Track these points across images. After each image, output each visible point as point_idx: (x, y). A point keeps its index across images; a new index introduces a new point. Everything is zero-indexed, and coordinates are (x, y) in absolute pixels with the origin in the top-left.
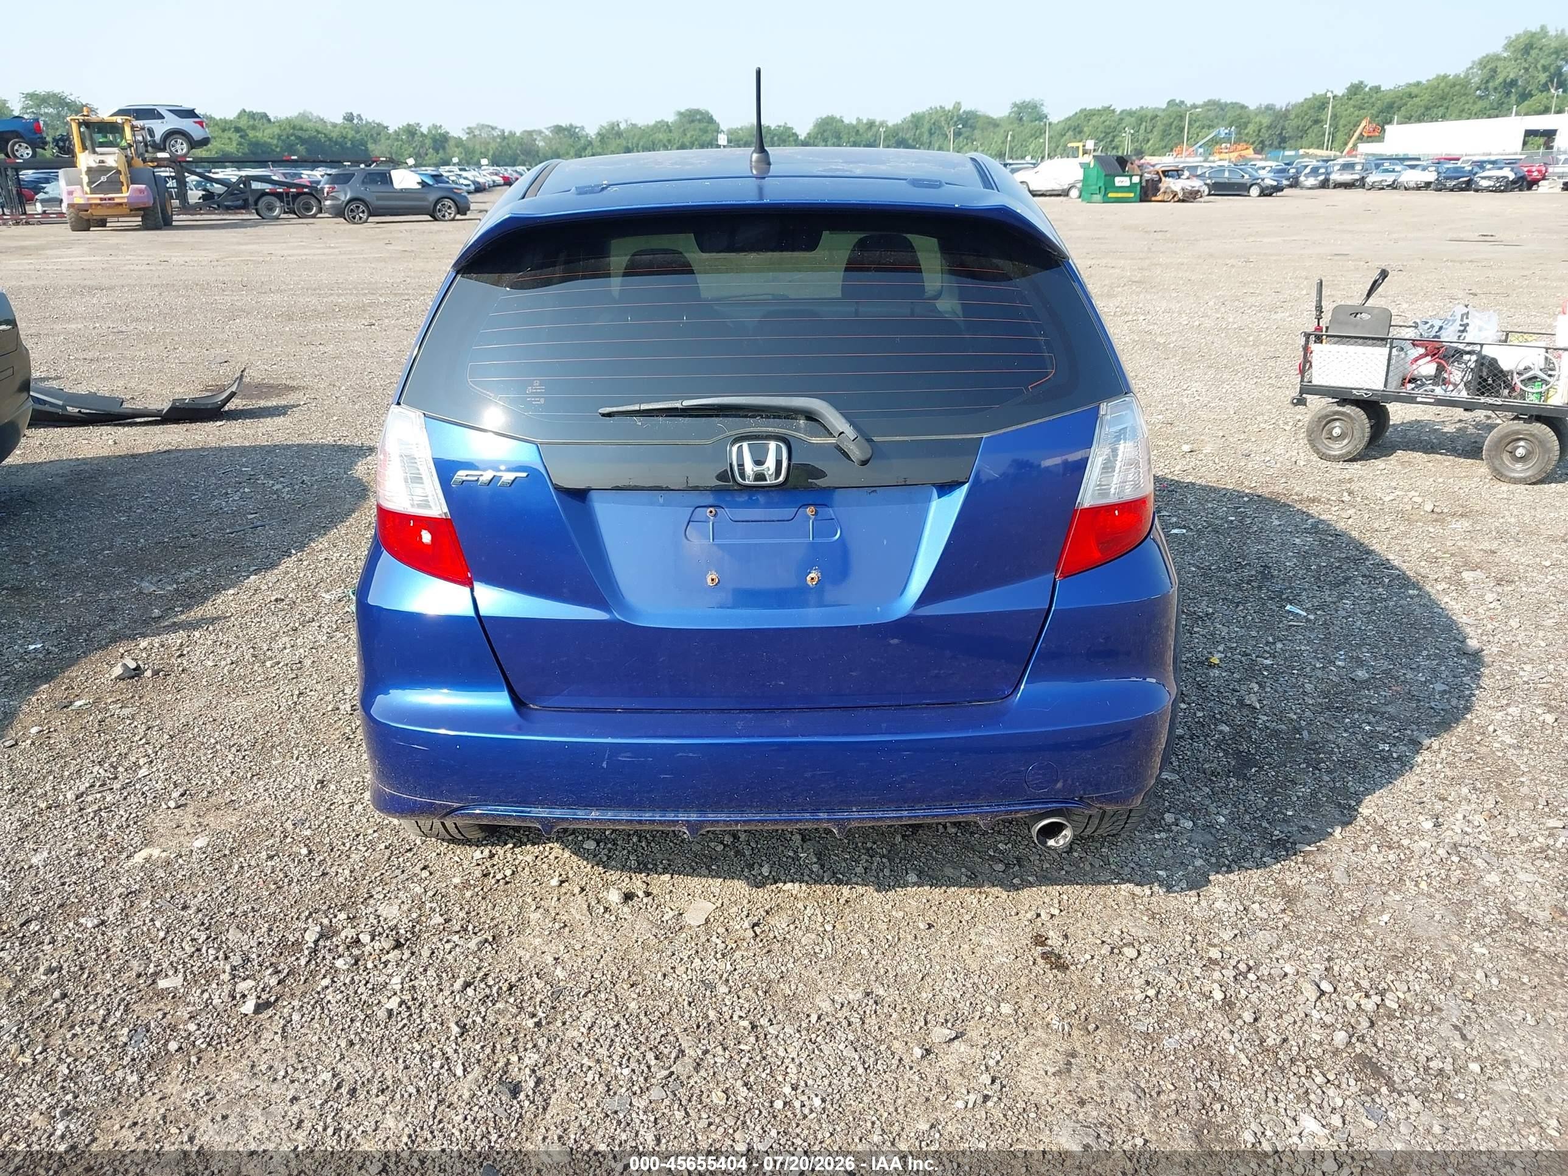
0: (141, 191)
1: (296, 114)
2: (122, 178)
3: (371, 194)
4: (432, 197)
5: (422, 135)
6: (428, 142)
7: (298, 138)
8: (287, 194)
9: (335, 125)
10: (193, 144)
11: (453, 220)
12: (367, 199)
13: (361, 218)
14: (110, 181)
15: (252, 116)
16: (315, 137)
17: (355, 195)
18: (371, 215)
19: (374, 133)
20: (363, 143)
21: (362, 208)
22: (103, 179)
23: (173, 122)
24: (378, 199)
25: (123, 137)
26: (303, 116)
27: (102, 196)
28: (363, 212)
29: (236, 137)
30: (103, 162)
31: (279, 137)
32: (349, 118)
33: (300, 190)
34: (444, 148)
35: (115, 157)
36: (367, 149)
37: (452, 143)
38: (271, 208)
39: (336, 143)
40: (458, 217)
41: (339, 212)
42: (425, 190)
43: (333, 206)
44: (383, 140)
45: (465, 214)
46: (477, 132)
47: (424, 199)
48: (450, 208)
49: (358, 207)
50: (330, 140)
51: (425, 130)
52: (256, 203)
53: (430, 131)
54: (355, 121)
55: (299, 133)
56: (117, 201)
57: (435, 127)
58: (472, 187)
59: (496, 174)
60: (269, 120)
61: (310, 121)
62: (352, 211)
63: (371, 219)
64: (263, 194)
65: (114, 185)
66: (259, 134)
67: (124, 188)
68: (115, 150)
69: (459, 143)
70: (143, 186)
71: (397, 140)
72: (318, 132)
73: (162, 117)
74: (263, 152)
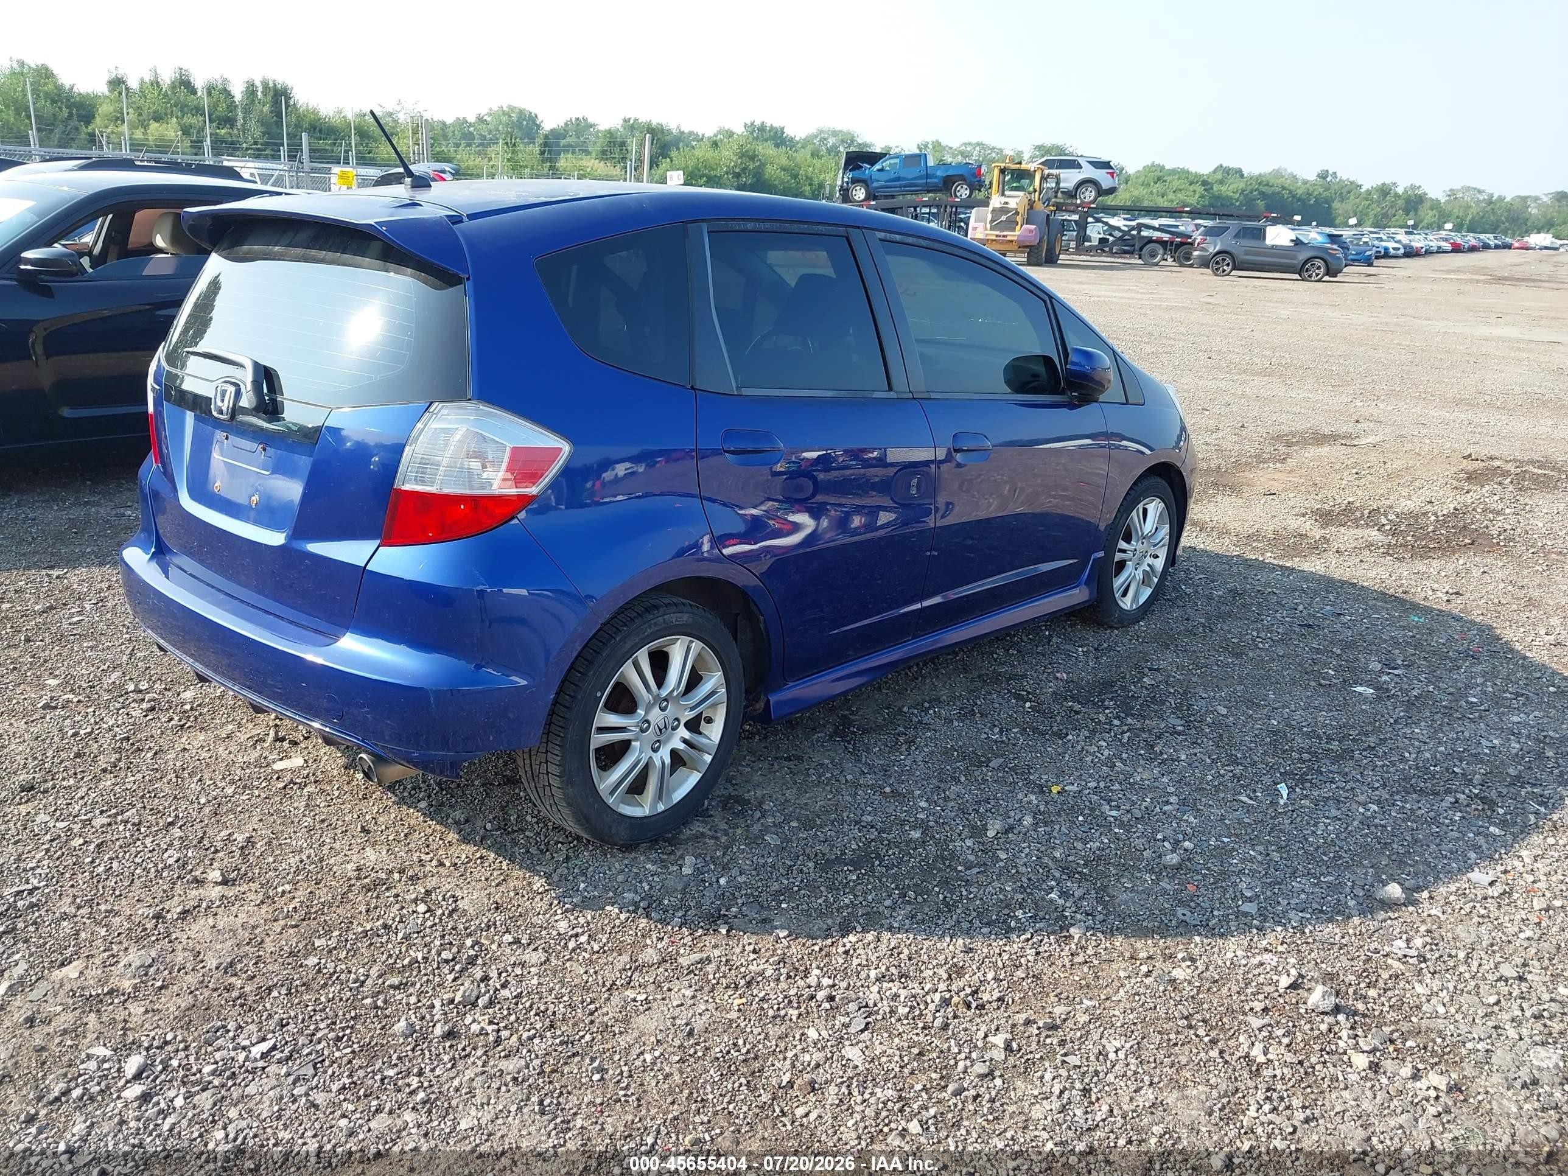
0: (1031, 231)
1: (1270, 170)
2: (1019, 219)
3: (1241, 247)
4: (1303, 256)
5: (1397, 195)
6: (1401, 203)
7: (1262, 193)
8: (1172, 243)
9: (1305, 182)
10: (1101, 192)
11: (1319, 281)
12: (1234, 251)
13: (1224, 271)
14: (1007, 221)
15: (1227, 171)
16: (1278, 193)
17: (1224, 248)
18: (1235, 268)
19: (1344, 191)
20: (1328, 201)
21: (1228, 260)
22: (1004, 218)
23: (1088, 172)
24: (1247, 253)
25: (1032, 183)
26: (1277, 174)
27: (998, 233)
28: (1228, 265)
29: (1200, 189)
30: (1007, 203)
31: (1243, 190)
32: (1323, 175)
33: (1184, 240)
34: (1416, 210)
35: (1017, 200)
36: (1330, 207)
37: (1427, 205)
38: (1153, 255)
39: (1299, 200)
40: (1326, 278)
41: (1205, 263)
42: (1297, 248)
43: (1199, 257)
44: (1352, 197)
45: (1335, 276)
46: (1460, 195)
47: (1294, 257)
48: (1319, 268)
49: (1224, 260)
50: (1294, 196)
51: (1400, 190)
52: (1141, 249)
53: (1406, 191)
54: (1328, 179)
55: (1264, 189)
56: (1009, 238)
57: (1413, 187)
58: (1402, 251)
59: (1446, 240)
60: (1242, 176)
61: (1283, 177)
62: (1217, 263)
63: (1234, 273)
64: (1150, 241)
65: (1011, 224)
66: (1224, 188)
67: (1018, 228)
68: (1021, 193)
69: (1435, 205)
70: (1033, 227)
71: (1367, 199)
72: (1284, 188)
73: (1080, 167)
74: (1222, 205)
